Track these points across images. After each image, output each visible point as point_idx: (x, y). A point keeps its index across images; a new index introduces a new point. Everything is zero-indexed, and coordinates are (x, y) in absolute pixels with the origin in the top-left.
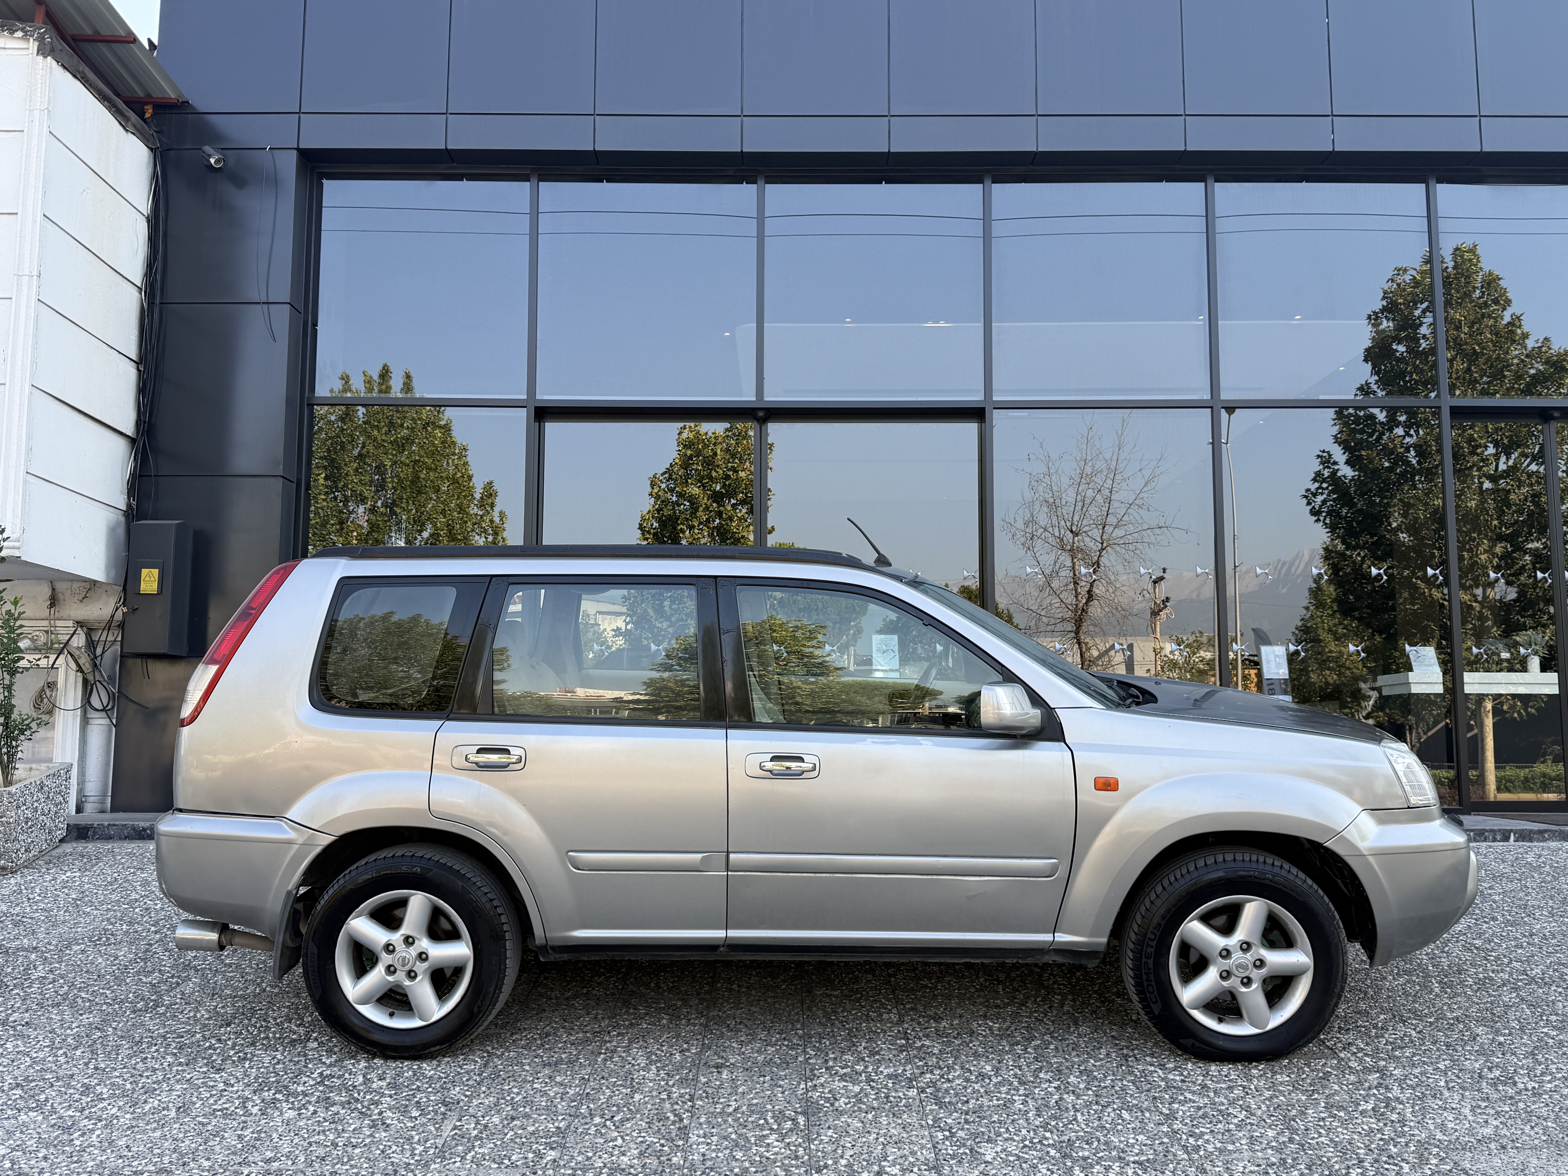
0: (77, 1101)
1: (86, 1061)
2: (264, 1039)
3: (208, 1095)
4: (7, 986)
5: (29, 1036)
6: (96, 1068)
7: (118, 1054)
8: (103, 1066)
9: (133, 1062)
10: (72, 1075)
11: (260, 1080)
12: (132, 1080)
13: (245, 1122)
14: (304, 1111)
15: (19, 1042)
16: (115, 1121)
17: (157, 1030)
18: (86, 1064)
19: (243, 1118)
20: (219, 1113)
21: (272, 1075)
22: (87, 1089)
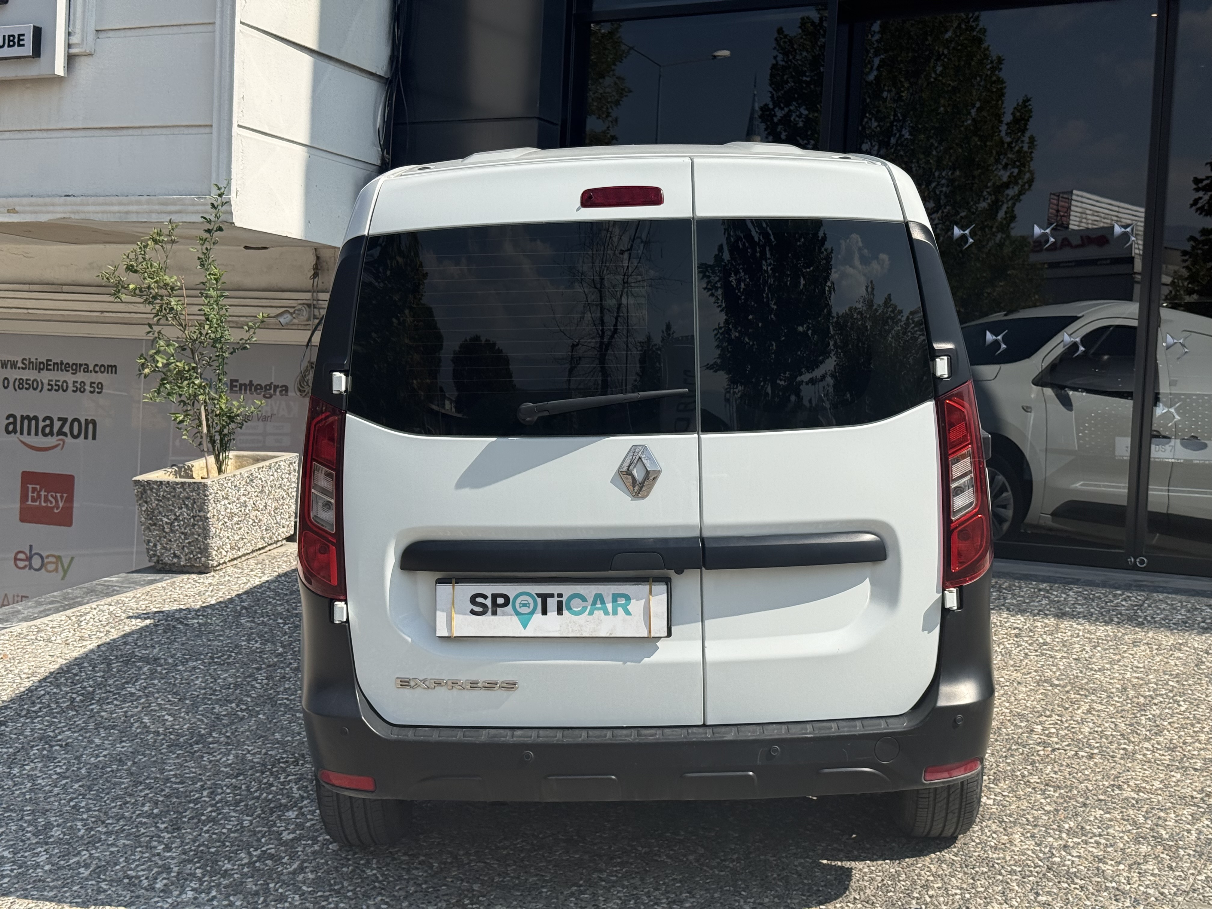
0: (23, 841)
1: (74, 796)
2: (253, 798)
3: (138, 857)
4: (93, 699)
5: (55, 758)
6: (74, 807)
7: (108, 794)
8: (83, 804)
9: (113, 805)
10: (47, 811)
11: (201, 848)
12: (91, 825)
13: (138, 897)
14: (203, 895)
15: (40, 765)
16: (31, 871)
17: (171, 770)
18: (71, 800)
19: (143, 891)
20: (126, 881)
21: (218, 844)
22: (46, 829)
